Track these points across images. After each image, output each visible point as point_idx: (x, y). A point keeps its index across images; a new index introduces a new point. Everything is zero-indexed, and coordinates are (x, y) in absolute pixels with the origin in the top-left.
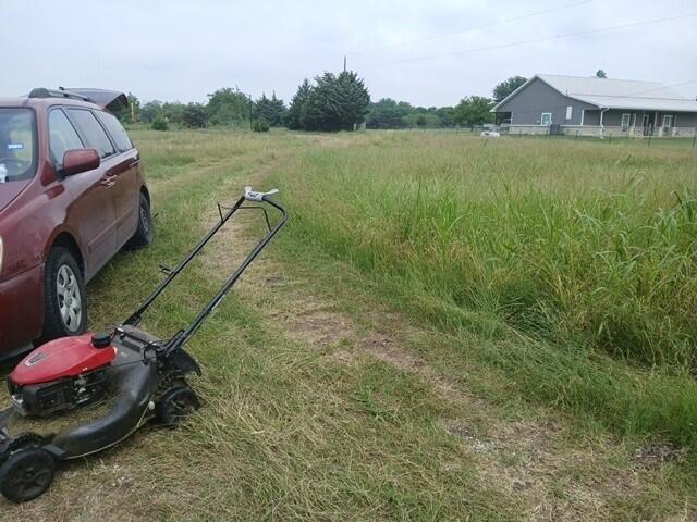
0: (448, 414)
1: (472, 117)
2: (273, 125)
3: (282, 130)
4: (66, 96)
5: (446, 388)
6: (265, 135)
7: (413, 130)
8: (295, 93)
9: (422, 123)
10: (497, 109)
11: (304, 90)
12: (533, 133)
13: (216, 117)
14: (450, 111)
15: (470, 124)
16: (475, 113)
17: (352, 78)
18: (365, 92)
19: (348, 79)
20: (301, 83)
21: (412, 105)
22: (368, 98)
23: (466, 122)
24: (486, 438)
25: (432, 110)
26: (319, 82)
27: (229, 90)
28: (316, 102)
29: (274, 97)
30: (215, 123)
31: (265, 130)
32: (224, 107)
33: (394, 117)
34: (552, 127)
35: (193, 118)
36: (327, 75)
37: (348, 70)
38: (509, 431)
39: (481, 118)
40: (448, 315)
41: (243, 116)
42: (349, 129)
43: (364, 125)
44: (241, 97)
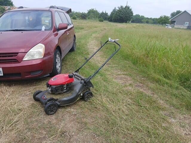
0: (163, 109)
1: (163, 21)
2: (104, 20)
3: (107, 21)
4: (58, 8)
5: (162, 102)
6: (102, 23)
7: (145, 24)
8: (112, 11)
9: (147, 22)
10: (171, 20)
11: (114, 10)
12: (182, 28)
13: (89, 17)
14: (157, 19)
15: (162, 24)
16: (164, 20)
17: (129, 8)
18: (132, 12)
19: (127, 8)
20: (114, 8)
21: (145, 17)
22: (133, 14)
23: (161, 23)
24: (175, 118)
25: (151, 19)
26: (119, 8)
27: (93, 9)
28: (118, 14)
29: (106, 12)
30: (89, 18)
31: (102, 21)
32: (92, 14)
33: (139, 20)
34: (188, 27)
35: (83, 16)
36: (121, 6)
37: (128, 6)
38: (182, 117)
39: (166, 22)
40: (162, 81)
41: (96, 17)
42: (126, 22)
43: (130, 21)
44: (96, 11)
